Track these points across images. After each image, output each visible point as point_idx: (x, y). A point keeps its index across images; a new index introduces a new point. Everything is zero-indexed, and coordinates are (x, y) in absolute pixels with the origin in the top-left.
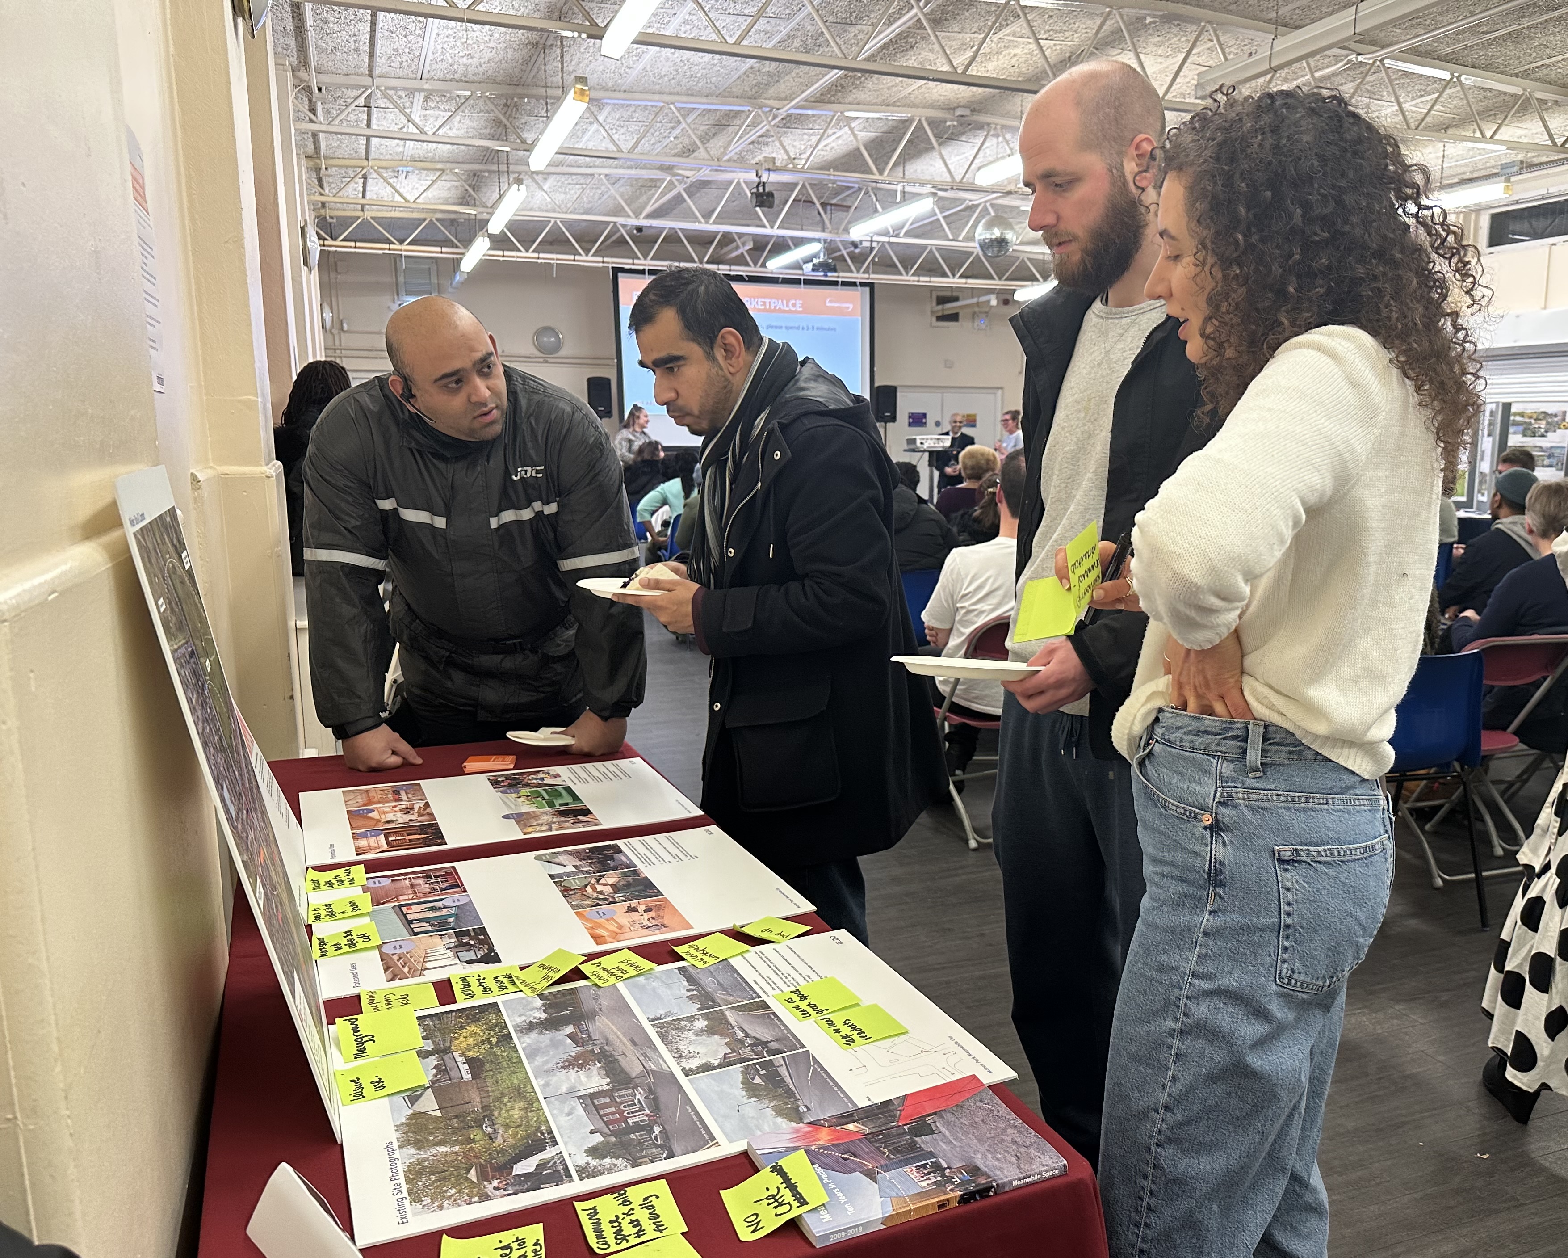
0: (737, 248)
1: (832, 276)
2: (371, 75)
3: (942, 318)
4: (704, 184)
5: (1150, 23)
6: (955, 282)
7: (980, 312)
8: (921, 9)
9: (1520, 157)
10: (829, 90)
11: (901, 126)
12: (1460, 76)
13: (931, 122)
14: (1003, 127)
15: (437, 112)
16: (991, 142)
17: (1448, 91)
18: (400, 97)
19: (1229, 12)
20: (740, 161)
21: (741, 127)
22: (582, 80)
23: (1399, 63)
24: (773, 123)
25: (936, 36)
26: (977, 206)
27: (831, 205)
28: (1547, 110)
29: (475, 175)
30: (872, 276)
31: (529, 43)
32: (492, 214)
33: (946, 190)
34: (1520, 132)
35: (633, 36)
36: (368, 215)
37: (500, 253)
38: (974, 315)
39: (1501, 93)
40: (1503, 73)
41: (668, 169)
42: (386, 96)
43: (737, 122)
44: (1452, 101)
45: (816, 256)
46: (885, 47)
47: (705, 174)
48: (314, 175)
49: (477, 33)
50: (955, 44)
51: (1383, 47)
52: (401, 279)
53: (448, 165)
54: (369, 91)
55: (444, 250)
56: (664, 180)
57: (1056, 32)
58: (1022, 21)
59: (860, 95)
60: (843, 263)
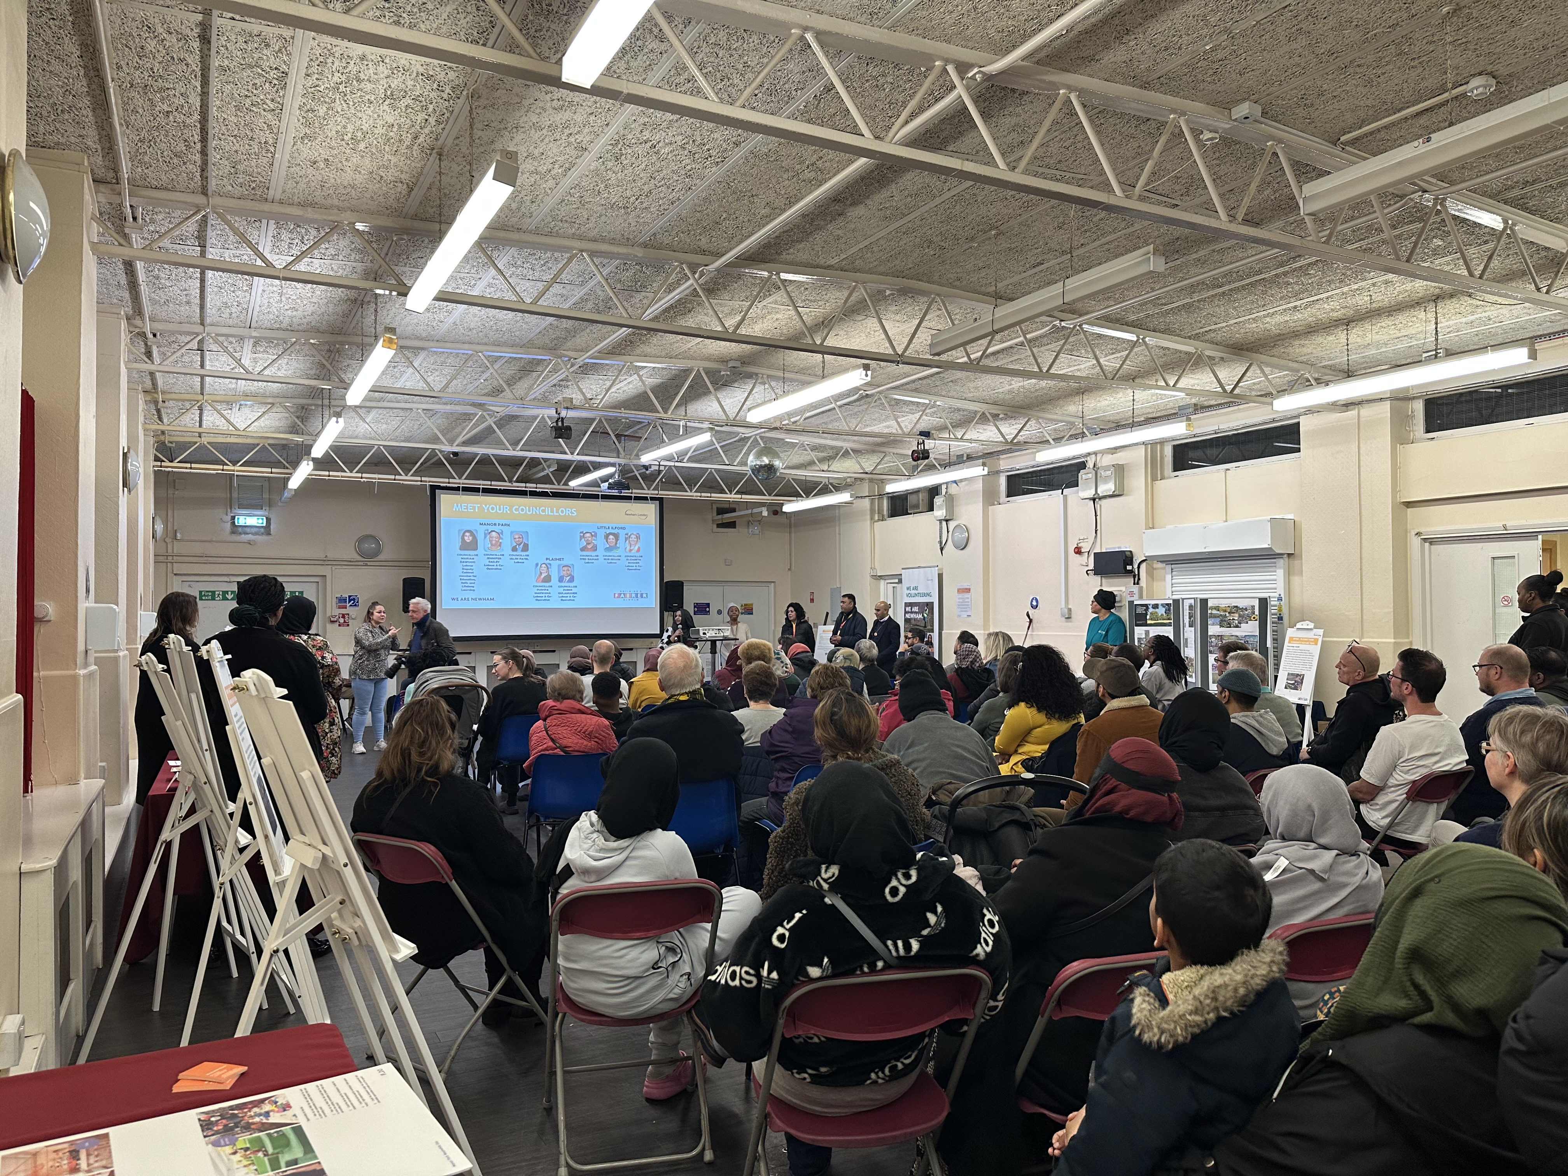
0: (544, 469)
1: (625, 493)
2: (202, 324)
3: (720, 526)
4: (513, 418)
5: (889, 295)
6: (732, 497)
7: (753, 520)
8: (697, 281)
9: (1194, 401)
10: (620, 344)
11: (683, 375)
12: (1144, 338)
13: (708, 372)
14: (768, 376)
15: (266, 356)
16: (759, 388)
17: (1136, 350)
18: (231, 343)
19: (956, 287)
20: (543, 401)
21: (542, 372)
22: (392, 330)
23: (1095, 328)
24: (571, 370)
25: (710, 303)
26: (749, 438)
27: (625, 436)
28: (1215, 364)
29: (303, 408)
30: (660, 492)
31: (348, 299)
32: (315, 441)
33: (722, 426)
34: (1192, 382)
35: (434, 294)
36: (205, 440)
37: (327, 473)
38: (748, 524)
39: (1177, 351)
40: (1179, 335)
41: (480, 406)
42: (216, 342)
43: (540, 368)
44: (1139, 358)
45: (611, 476)
46: (667, 310)
47: (514, 410)
48: (153, 407)
49: (300, 290)
50: (726, 310)
51: (1081, 315)
52: (235, 495)
53: (278, 400)
54: (200, 337)
55: (274, 470)
56: (476, 414)
57: (811, 301)
58: (782, 292)
59: (647, 349)
60: (636, 481)
